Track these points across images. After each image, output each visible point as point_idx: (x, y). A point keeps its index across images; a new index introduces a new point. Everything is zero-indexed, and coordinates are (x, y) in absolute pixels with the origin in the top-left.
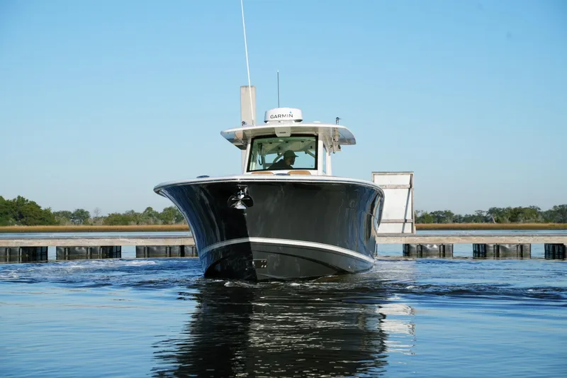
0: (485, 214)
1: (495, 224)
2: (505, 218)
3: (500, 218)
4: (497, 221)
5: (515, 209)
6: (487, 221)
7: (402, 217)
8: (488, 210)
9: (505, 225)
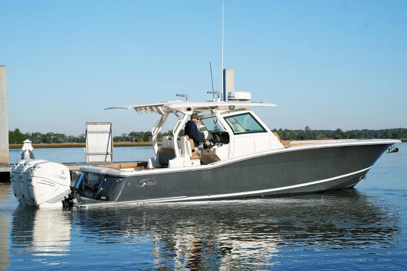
0: (127, 136)
1: (135, 143)
2: (141, 139)
3: (138, 139)
4: (136, 141)
5: (146, 133)
6: (128, 141)
7: (105, 151)
8: (129, 133)
9: (141, 143)
